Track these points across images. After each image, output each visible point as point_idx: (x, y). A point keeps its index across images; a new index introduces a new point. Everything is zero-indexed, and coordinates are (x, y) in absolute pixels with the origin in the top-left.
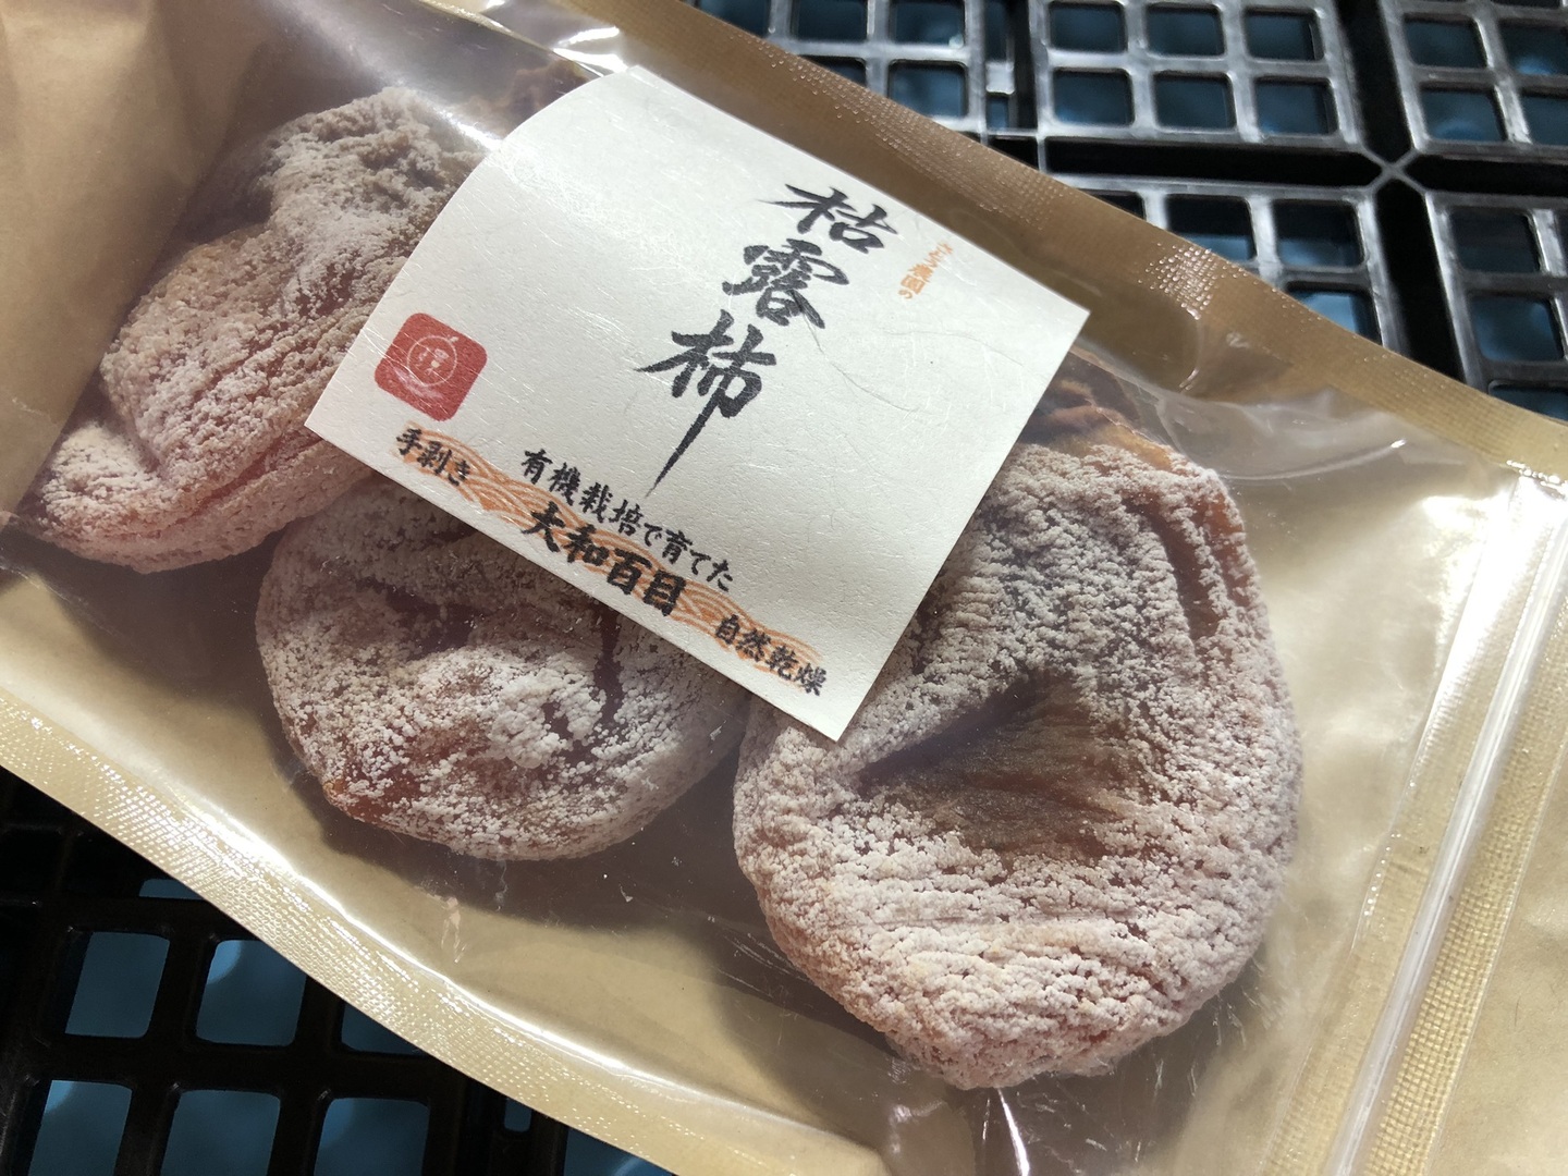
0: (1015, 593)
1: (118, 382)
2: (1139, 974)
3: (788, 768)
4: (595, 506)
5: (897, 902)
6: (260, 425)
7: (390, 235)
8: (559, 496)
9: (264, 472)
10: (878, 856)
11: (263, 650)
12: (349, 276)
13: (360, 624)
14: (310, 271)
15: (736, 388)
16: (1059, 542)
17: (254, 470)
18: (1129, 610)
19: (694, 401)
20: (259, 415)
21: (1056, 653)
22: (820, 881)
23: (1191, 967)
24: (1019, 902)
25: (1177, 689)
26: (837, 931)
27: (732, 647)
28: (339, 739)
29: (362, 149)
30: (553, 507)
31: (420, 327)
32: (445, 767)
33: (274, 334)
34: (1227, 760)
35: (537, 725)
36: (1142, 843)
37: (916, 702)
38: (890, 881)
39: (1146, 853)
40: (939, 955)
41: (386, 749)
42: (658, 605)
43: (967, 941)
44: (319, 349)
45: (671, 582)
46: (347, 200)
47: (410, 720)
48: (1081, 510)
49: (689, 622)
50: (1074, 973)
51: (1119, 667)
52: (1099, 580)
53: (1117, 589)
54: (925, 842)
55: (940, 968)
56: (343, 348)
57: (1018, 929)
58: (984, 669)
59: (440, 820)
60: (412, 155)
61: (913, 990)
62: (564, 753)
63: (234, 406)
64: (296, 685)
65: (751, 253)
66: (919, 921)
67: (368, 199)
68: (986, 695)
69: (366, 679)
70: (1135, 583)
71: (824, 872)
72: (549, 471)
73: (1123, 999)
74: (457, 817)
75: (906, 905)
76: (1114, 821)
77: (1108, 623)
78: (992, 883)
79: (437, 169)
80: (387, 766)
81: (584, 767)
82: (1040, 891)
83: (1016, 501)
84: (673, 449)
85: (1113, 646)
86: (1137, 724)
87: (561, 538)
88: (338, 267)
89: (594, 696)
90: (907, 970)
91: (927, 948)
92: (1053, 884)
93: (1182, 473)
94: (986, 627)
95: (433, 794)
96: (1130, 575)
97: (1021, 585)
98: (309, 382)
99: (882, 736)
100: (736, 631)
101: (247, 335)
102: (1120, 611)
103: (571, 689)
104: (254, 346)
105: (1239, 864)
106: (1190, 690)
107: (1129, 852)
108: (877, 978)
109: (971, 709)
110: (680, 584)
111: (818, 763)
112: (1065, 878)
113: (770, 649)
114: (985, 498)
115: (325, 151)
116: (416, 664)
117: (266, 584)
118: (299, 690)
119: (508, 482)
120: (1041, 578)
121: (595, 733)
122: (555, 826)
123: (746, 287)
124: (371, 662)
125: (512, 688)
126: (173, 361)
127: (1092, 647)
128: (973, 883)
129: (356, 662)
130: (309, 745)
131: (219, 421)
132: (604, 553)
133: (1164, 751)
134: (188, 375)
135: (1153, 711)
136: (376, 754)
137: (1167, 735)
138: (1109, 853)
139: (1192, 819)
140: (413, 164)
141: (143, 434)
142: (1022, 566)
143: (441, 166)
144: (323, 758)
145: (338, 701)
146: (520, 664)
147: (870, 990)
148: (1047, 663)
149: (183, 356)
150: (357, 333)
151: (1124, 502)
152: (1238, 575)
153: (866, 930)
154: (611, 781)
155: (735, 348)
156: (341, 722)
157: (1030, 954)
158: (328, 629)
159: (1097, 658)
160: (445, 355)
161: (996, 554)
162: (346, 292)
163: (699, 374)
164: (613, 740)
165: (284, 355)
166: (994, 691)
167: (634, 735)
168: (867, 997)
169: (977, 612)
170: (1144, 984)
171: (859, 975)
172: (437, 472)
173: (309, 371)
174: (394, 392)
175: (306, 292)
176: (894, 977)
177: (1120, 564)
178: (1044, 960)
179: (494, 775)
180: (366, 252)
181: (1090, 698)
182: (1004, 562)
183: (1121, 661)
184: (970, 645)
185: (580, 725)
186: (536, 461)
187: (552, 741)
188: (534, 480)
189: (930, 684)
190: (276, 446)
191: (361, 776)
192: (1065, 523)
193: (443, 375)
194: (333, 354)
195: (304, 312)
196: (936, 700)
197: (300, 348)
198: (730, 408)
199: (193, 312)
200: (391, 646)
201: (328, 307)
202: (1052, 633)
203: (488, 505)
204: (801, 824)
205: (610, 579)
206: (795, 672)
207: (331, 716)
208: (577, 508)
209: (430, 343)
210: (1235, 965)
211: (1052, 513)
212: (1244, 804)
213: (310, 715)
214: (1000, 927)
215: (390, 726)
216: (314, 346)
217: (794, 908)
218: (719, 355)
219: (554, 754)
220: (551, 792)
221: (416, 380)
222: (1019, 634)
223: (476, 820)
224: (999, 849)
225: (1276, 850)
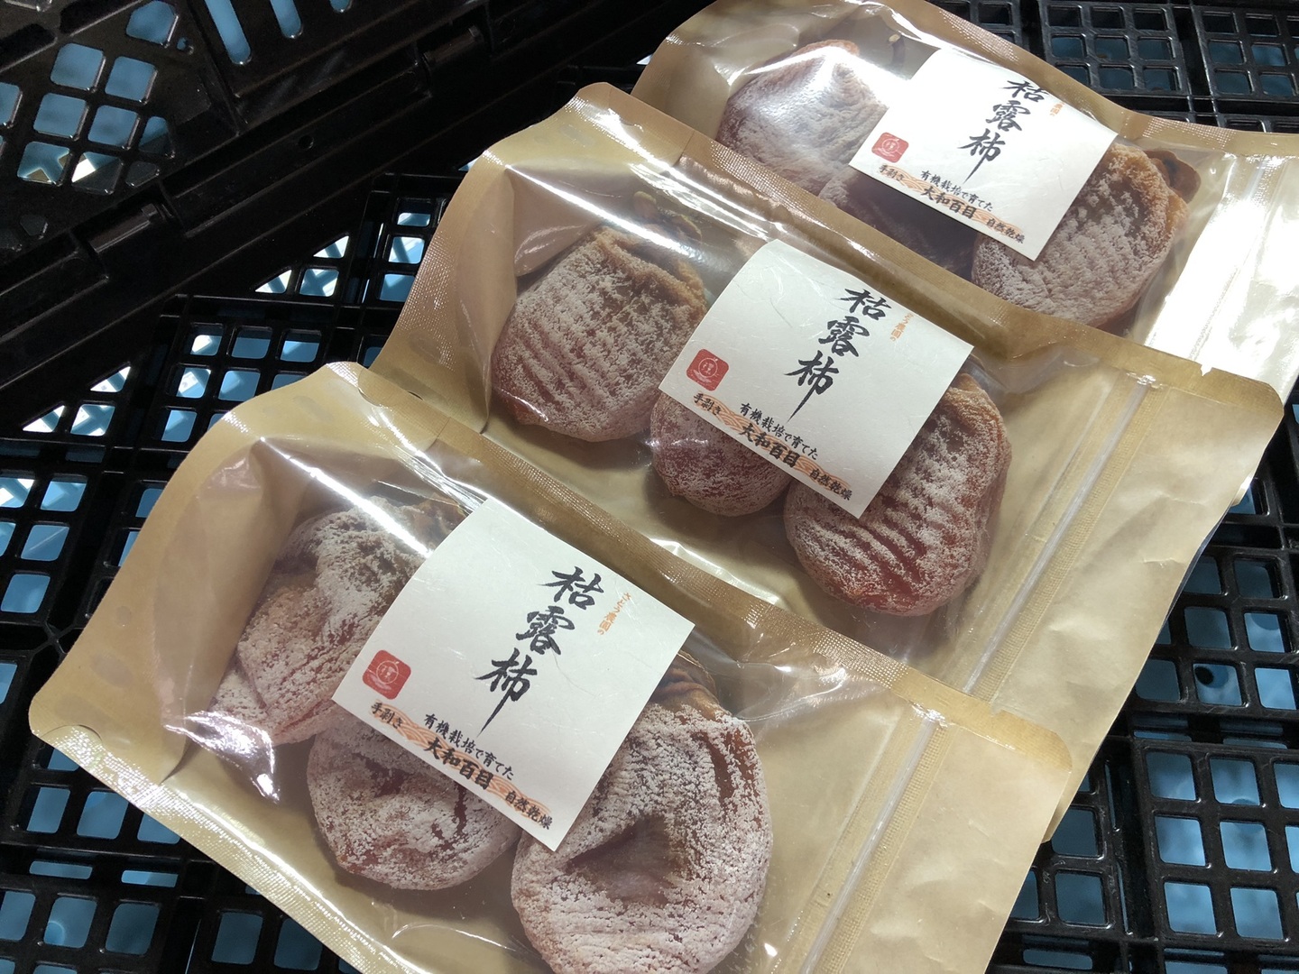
0: (643, 777)
1: (247, 659)
2: (677, 957)
3: (533, 863)
4: (455, 740)
5: (576, 923)
6: (312, 697)
7: (370, 605)
8: (440, 735)
9: (313, 715)
10: (570, 903)
11: (310, 788)
12: (352, 626)
13: (354, 778)
14: (334, 623)
15: (519, 686)
16: (661, 755)
17: (309, 715)
18: (692, 787)
19: (500, 693)
20: (311, 691)
21: (658, 807)
22: (544, 914)
23: (701, 955)
24: (629, 924)
25: (710, 825)
26: (550, 936)
27: (512, 805)
28: (343, 836)
29: (360, 540)
30: (437, 740)
31: (382, 657)
32: (389, 851)
33: (319, 651)
34: (728, 859)
35: (428, 835)
36: (684, 899)
37: (593, 832)
38: (574, 914)
39: (686, 903)
40: (591, 948)
41: (364, 843)
42: (481, 785)
43: (603, 941)
44: (338, 663)
45: (487, 775)
46: (353, 574)
47: (374, 831)
48: (673, 739)
49: (495, 793)
50: (648, 957)
51: (685, 814)
52: (679, 772)
53: (687, 777)
54: (591, 896)
55: (591, 954)
56: (348, 663)
57: (625, 937)
58: (624, 816)
59: (386, 875)
60: (382, 549)
61: (578, 963)
62: (440, 845)
63: (301, 687)
64: (325, 808)
65: (531, 616)
66: (585, 932)
67: (361, 574)
68: (623, 828)
69: (355, 807)
70: (696, 773)
71: (547, 909)
72: (436, 724)
73: (669, 969)
74: (393, 873)
75: (579, 925)
76: (673, 888)
77: (682, 793)
78: (618, 915)
79: (393, 562)
80: (364, 851)
81: (449, 852)
82: (637, 920)
83: (643, 736)
84: (490, 716)
85: (683, 804)
86: (690, 841)
87: (440, 753)
88: (347, 622)
89: (454, 821)
90: (576, 954)
91: (586, 944)
92: (643, 917)
93: (720, 721)
94: (626, 795)
95: (384, 863)
96: (694, 769)
97: (645, 773)
98: (334, 679)
99: (576, 847)
100: (514, 798)
101: (306, 653)
102: (687, 787)
103: (444, 818)
104: (311, 658)
105: (728, 908)
106: (716, 825)
107: (678, 903)
108: (564, 957)
109: (617, 835)
110: (491, 776)
111: (546, 861)
112: (650, 914)
113: (529, 807)
114: (630, 733)
115: (341, 538)
116: (378, 801)
117: (311, 753)
118: (327, 810)
119: (418, 728)
120: (654, 770)
121: (454, 837)
122: (436, 878)
123: (527, 635)
124: (357, 799)
125: (418, 818)
126: (273, 657)
127: (673, 805)
128: (609, 915)
129: (352, 798)
130: (330, 837)
131: (294, 693)
132: (458, 761)
133: (702, 854)
134: (280, 668)
135: (698, 835)
136: (359, 845)
137: (703, 846)
138: (669, 902)
139: (706, 887)
140: (382, 554)
141: (259, 690)
142: (646, 764)
143: (396, 559)
144: (336, 843)
145: (343, 817)
146: (422, 805)
147: (561, 962)
148: (653, 811)
149: (277, 655)
150: (356, 656)
151: (691, 736)
152: (749, 765)
153: (562, 936)
154: (461, 859)
155: (519, 667)
156: (344, 827)
157: (629, 948)
158: (339, 780)
159: (675, 809)
160: (393, 670)
161: (634, 759)
162: (351, 633)
163: (502, 680)
164: (462, 841)
165: (323, 664)
166: (628, 825)
167: (471, 840)
168: (560, 965)
169: (622, 788)
170: (679, 962)
171: (557, 955)
172: (388, 722)
173: (333, 672)
174: (370, 686)
175: (333, 633)
176: (571, 957)
177: (690, 764)
178: (635, 951)
179: (410, 854)
180: (360, 614)
181: (671, 830)
182: (637, 762)
183: (686, 811)
184: (619, 804)
185: (447, 834)
186: (431, 719)
187: (435, 841)
188: (430, 727)
189: (600, 822)
190: (318, 705)
191: (353, 854)
192: (665, 746)
193: (391, 680)
194: (344, 666)
195: (332, 642)
196: (601, 830)
197: (330, 661)
198: (515, 696)
199: (282, 631)
200: (367, 791)
201: (343, 640)
202: (656, 798)
203: (409, 738)
204: (538, 888)
205: (461, 772)
206: (539, 818)
207: (340, 825)
208: (448, 740)
209: (386, 664)
210: (723, 953)
211: (659, 741)
212: (733, 880)
213: (331, 823)
214: (618, 936)
215: (366, 833)
216: (336, 660)
217: (532, 925)
218: (512, 671)
219: (436, 846)
220: (435, 863)
221: (380, 681)
222: (642, 798)
223: (402, 875)
224: (623, 899)
225: (750, 899)
